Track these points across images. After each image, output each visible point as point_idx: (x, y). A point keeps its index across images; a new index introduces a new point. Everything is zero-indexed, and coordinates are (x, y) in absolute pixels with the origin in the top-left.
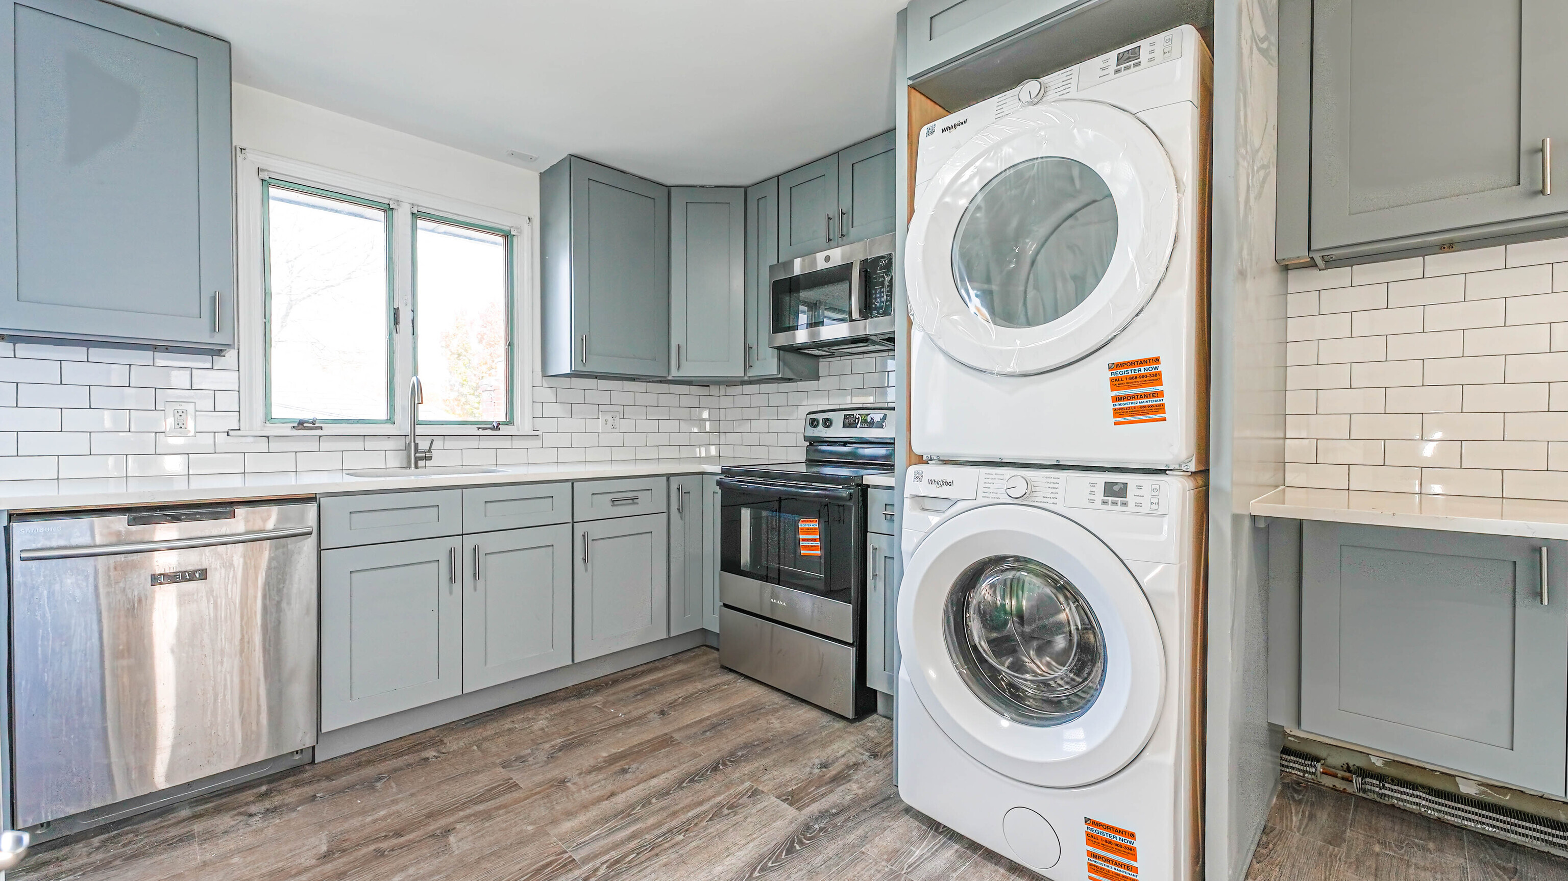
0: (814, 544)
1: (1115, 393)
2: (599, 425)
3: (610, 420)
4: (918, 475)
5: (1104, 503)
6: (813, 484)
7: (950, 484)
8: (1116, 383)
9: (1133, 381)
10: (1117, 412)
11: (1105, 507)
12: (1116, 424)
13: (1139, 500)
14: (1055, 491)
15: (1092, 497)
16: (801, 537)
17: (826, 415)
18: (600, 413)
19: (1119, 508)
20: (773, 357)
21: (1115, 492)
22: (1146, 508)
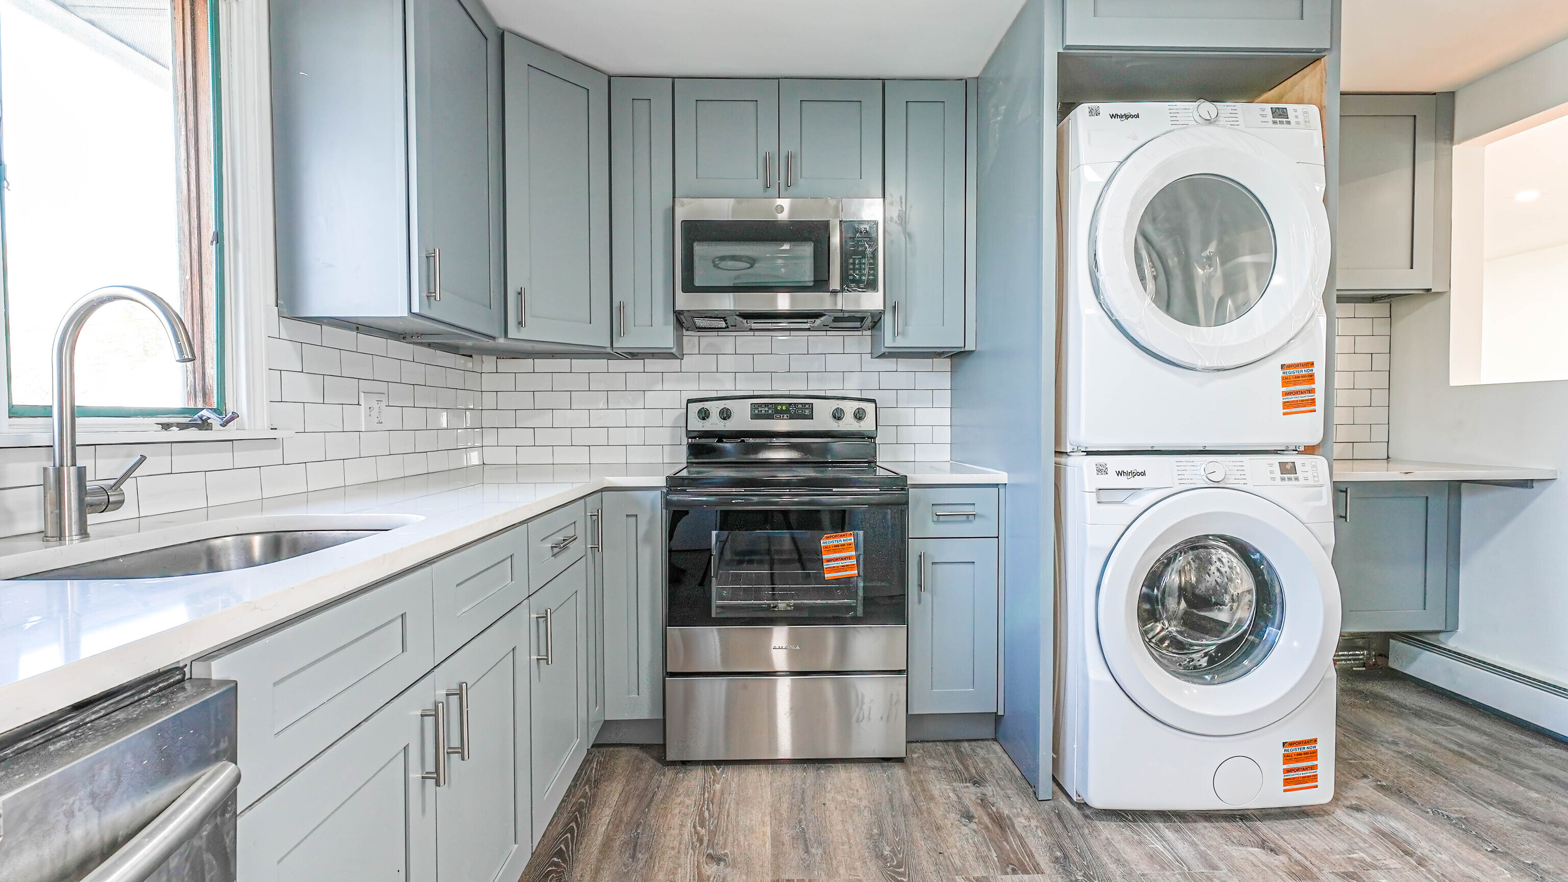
0: (847, 562)
1: (1285, 389)
2: (361, 417)
3: (375, 405)
4: (1101, 468)
5: (1283, 479)
6: (834, 490)
7: (1143, 474)
8: (1286, 381)
9: (1297, 380)
10: (1286, 405)
11: (1284, 483)
12: (1284, 414)
13: (1305, 475)
14: (1243, 473)
15: (1272, 475)
16: (824, 557)
17: (722, 404)
18: (362, 395)
19: (1294, 482)
20: (666, 324)
21: (1288, 470)
22: (1311, 482)
